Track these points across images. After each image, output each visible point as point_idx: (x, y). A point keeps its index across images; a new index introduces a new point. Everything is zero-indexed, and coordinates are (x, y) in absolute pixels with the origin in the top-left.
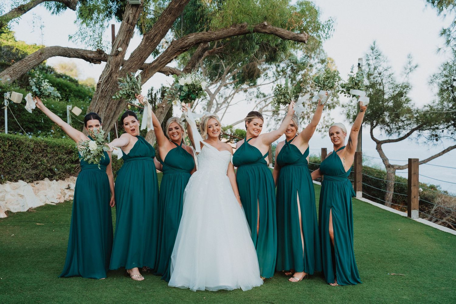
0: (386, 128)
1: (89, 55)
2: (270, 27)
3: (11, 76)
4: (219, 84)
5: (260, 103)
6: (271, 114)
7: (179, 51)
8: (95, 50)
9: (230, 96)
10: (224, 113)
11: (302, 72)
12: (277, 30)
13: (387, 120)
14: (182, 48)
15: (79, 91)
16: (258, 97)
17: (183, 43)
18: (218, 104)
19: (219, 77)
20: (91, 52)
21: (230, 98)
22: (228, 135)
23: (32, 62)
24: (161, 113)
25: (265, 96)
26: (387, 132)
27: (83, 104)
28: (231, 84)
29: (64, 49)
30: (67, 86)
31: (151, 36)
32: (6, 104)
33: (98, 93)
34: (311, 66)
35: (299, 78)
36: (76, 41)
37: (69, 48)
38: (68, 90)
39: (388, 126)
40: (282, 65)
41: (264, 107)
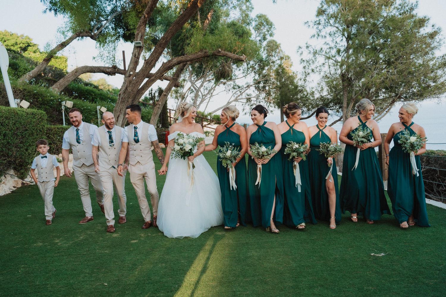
1: (107, 70)
2: (223, 52)
3: (58, 89)
4: (203, 79)
5: (236, 93)
6: (245, 101)
7: (167, 69)
8: (111, 66)
9: (212, 89)
10: (208, 102)
12: (227, 54)
14: (169, 67)
15: (101, 94)
16: (234, 88)
17: (170, 64)
18: (203, 96)
19: (203, 74)
20: (108, 68)
21: (213, 90)
22: (209, 119)
23: (70, 78)
24: (159, 108)
25: (239, 87)
27: (106, 104)
28: (213, 79)
29: (91, 67)
30: (92, 91)
31: (149, 61)
32: (63, 109)
33: (119, 100)
34: (273, 62)
35: (265, 72)
36: (98, 61)
37: (94, 67)
38: (93, 94)
40: (252, 63)
41: (239, 96)
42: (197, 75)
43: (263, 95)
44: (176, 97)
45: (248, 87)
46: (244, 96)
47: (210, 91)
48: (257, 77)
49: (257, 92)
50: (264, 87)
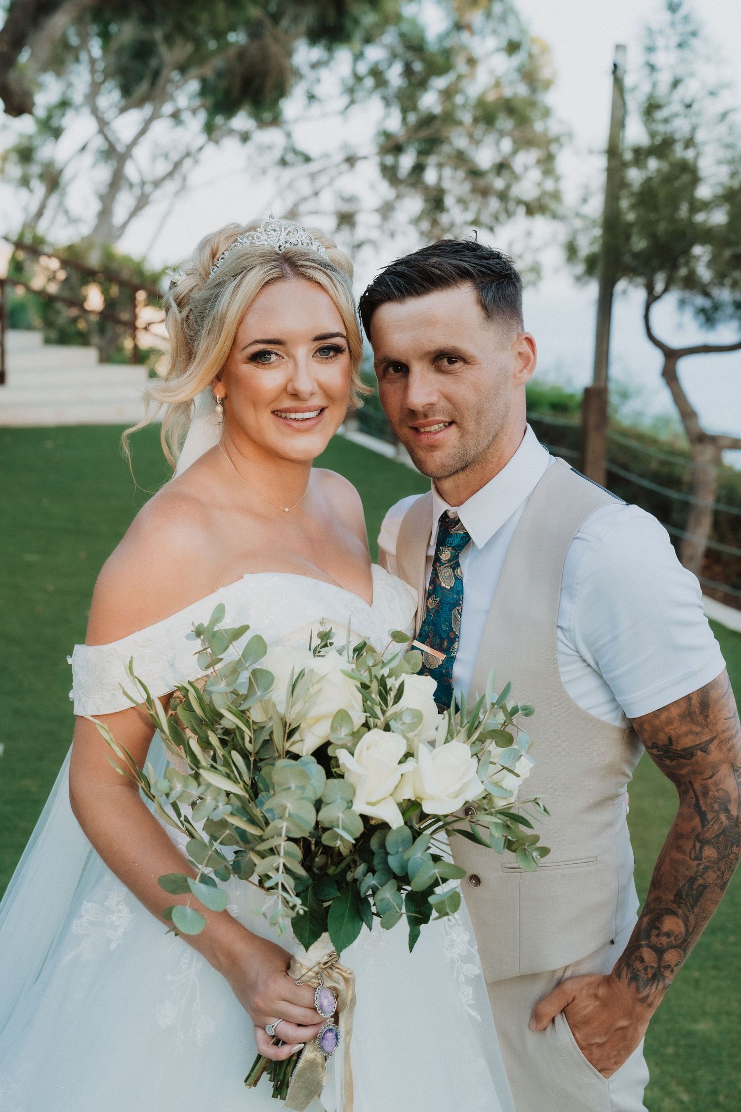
0: (700, 301)
5: (293, 186)
9: (188, 154)
11: (440, 83)
13: (704, 273)
16: (283, 163)
18: (143, 183)
21: (189, 162)
25: (308, 160)
26: (702, 318)
28: (195, 110)
34: (472, 62)
35: (429, 101)
39: (706, 294)
40: (375, 53)
41: (305, 199)
42: (126, 90)
43: (414, 204)
44: (25, 182)
45: (351, 160)
46: (328, 202)
47: (177, 165)
48: (394, 123)
49: (385, 190)
50: (419, 169)
